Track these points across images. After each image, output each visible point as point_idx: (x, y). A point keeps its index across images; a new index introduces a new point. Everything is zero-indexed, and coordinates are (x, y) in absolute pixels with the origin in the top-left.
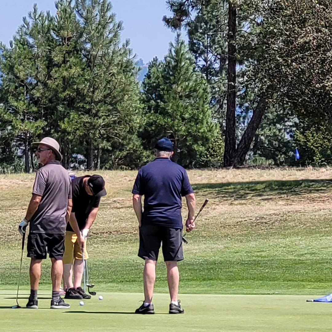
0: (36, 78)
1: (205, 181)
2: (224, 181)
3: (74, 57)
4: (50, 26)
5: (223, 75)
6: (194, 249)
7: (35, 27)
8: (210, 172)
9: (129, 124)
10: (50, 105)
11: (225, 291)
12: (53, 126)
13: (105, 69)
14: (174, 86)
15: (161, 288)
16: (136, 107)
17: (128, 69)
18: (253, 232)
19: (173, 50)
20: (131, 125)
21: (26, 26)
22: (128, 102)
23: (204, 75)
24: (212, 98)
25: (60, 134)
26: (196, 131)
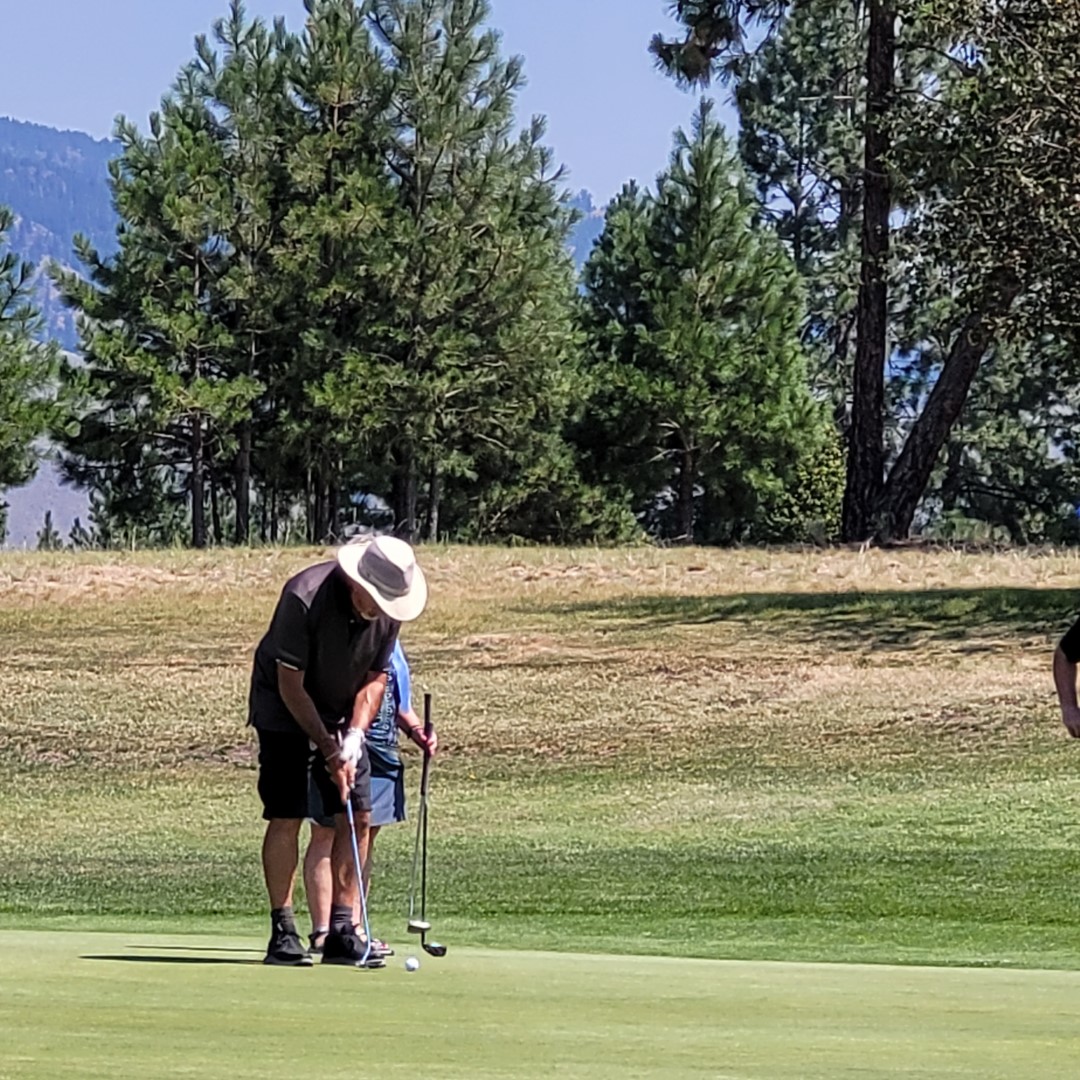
0: (234, 236)
1: (777, 587)
2: (841, 586)
3: (361, 172)
4: (282, 67)
5: (851, 247)
6: (734, 811)
7: (232, 69)
8: (795, 558)
9: (535, 398)
10: (278, 328)
11: (835, 950)
12: (288, 398)
13: (462, 215)
14: (688, 275)
15: (619, 939)
16: (560, 343)
17: (537, 216)
18: (933, 758)
19: (686, 154)
20: (542, 402)
21: (204, 65)
22: (535, 324)
23: (787, 244)
24: (811, 321)
25: (307, 423)
26: (755, 423)
